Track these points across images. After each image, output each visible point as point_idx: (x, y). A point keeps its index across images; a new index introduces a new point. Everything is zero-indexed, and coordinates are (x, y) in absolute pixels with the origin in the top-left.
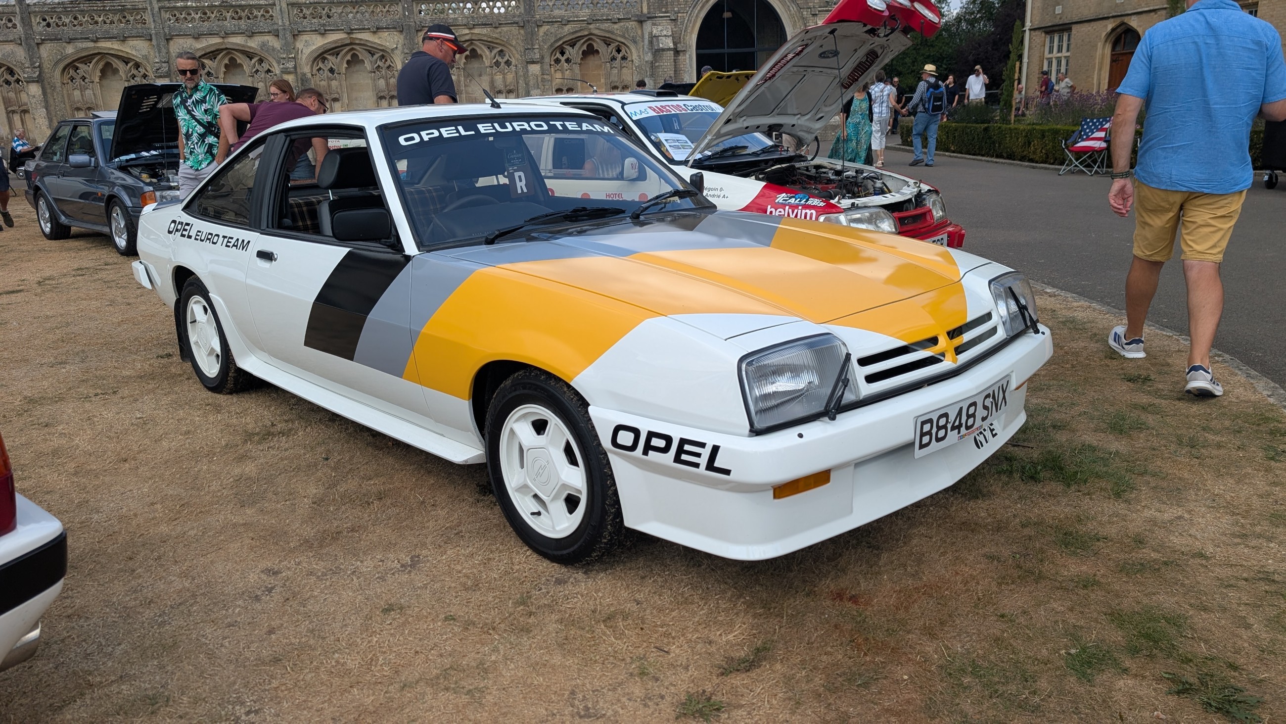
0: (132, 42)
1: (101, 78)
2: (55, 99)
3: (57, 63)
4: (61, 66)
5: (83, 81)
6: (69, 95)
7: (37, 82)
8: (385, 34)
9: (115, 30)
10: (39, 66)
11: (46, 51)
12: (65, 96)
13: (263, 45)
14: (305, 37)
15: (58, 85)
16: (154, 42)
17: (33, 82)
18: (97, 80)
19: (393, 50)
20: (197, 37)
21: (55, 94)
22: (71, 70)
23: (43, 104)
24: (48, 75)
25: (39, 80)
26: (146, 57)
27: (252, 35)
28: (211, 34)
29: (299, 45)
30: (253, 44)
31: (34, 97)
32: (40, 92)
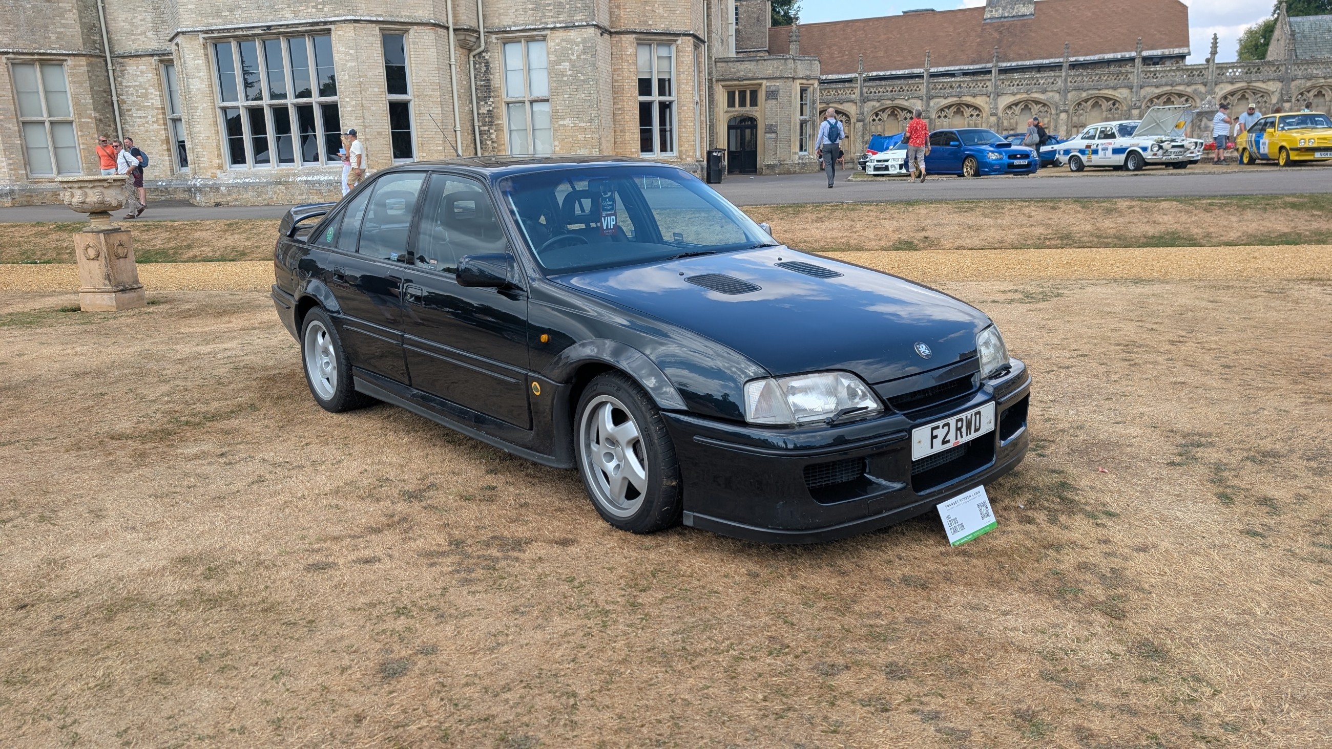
0: (1120, 90)
8: (1271, 83)
9: (1112, 83)
11: (1070, 96)
13: (1195, 90)
14: (1222, 85)
16: (1134, 90)
19: (1273, 92)
20: (1157, 87)
26: (1125, 98)
27: (1189, 84)
28: (1166, 85)
29: (1217, 90)
30: (1189, 90)
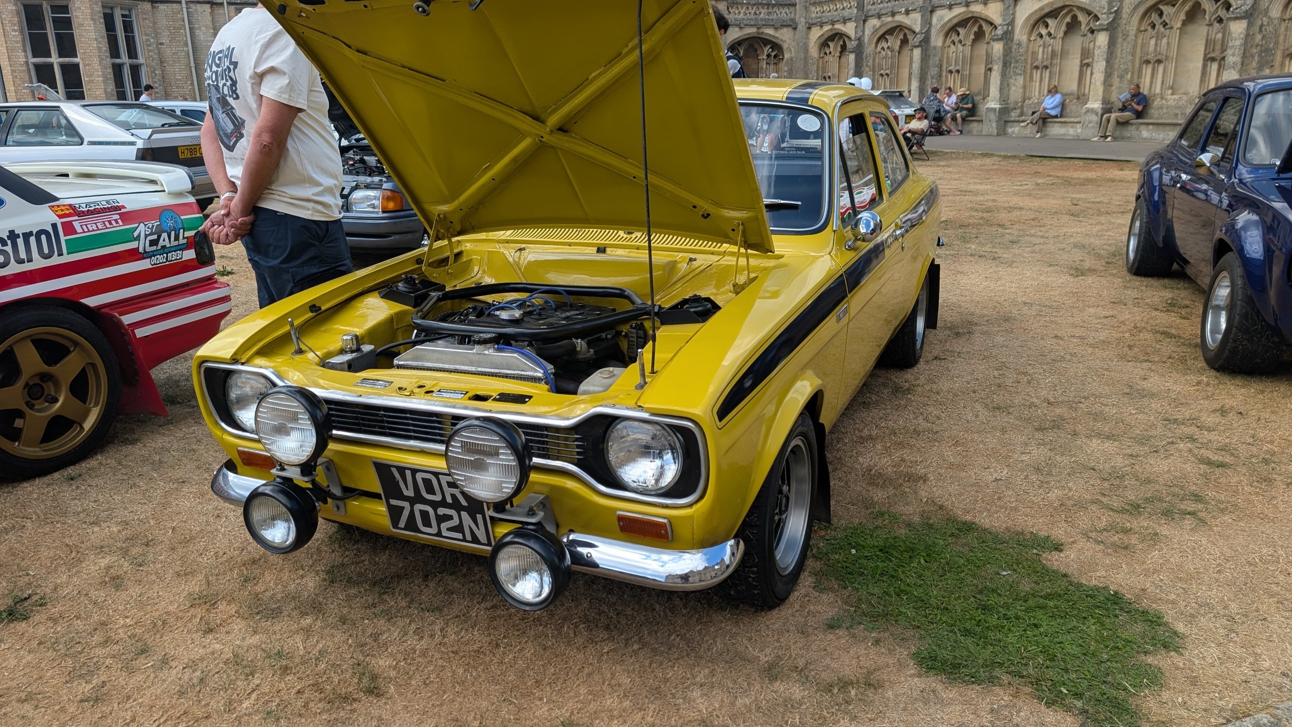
1: (1184, 23)
2: (1122, 50)
3: (1136, 7)
4: (1142, 10)
5: (1164, 26)
6: (1143, 44)
7: (1106, 30)
10: (1116, 11)
12: (1139, 46)
15: (1132, 33)
17: (1103, 30)
18: (1179, 25)
21: (1125, 44)
22: (1153, 15)
23: (1105, 56)
24: (1124, 22)
25: (1112, 28)
31: (1099, 47)
32: (1106, 42)
